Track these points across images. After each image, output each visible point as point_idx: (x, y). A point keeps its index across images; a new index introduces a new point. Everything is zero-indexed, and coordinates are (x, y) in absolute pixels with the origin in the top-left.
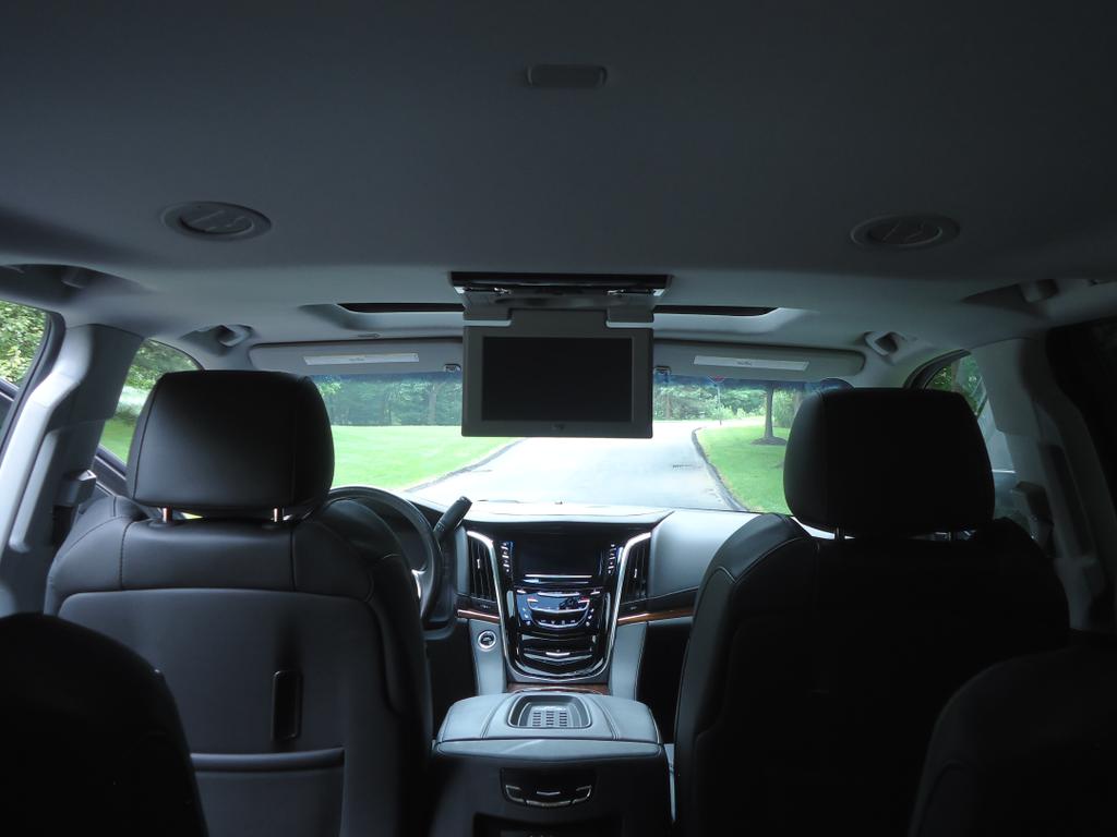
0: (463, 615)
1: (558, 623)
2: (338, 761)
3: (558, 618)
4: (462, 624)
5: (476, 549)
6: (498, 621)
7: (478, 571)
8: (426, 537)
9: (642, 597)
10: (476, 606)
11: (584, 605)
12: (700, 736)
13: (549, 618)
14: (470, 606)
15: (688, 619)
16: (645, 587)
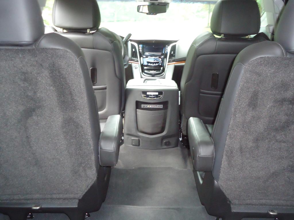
0: (130, 62)
1: (153, 64)
2: (105, 88)
3: (153, 63)
4: (130, 64)
5: (133, 47)
6: (139, 64)
7: (134, 52)
8: (121, 42)
9: (173, 58)
10: (133, 60)
11: (159, 60)
12: (186, 84)
13: (151, 63)
14: (132, 60)
15: (183, 64)
16: (174, 56)
